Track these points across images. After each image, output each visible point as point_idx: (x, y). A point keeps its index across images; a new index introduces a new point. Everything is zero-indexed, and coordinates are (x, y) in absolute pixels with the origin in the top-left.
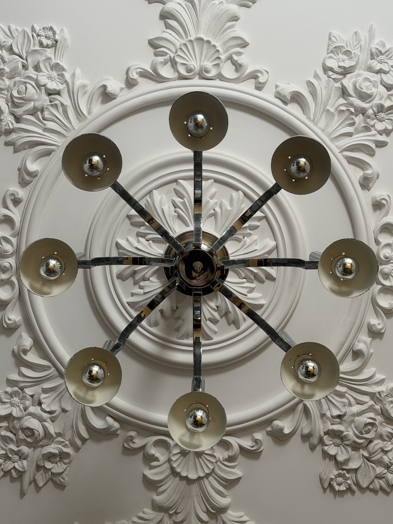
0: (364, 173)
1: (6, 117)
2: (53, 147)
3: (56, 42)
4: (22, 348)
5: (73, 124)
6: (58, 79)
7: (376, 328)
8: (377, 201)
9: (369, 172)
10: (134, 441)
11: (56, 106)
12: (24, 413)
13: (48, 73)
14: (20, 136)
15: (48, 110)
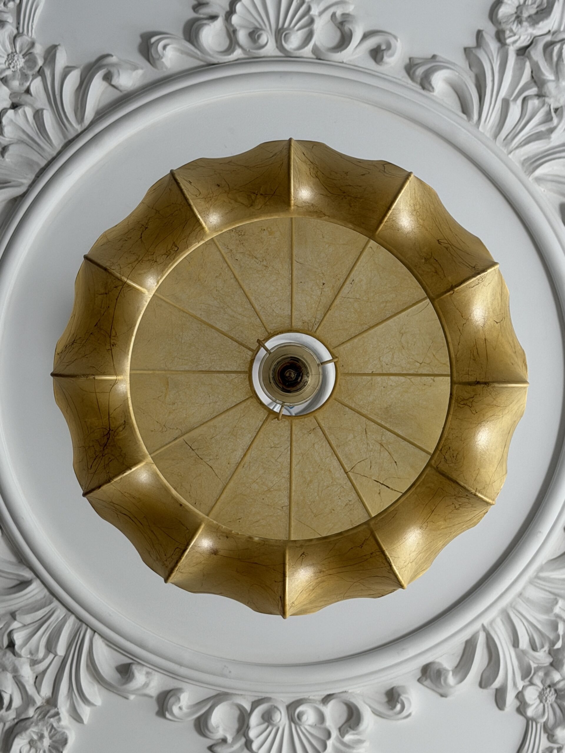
0: (447, 671)
4: (114, 70)
7: (173, 704)
8: (399, 695)
9: (451, 679)
11: (548, 118)
14: (492, 56)
15: (541, 105)
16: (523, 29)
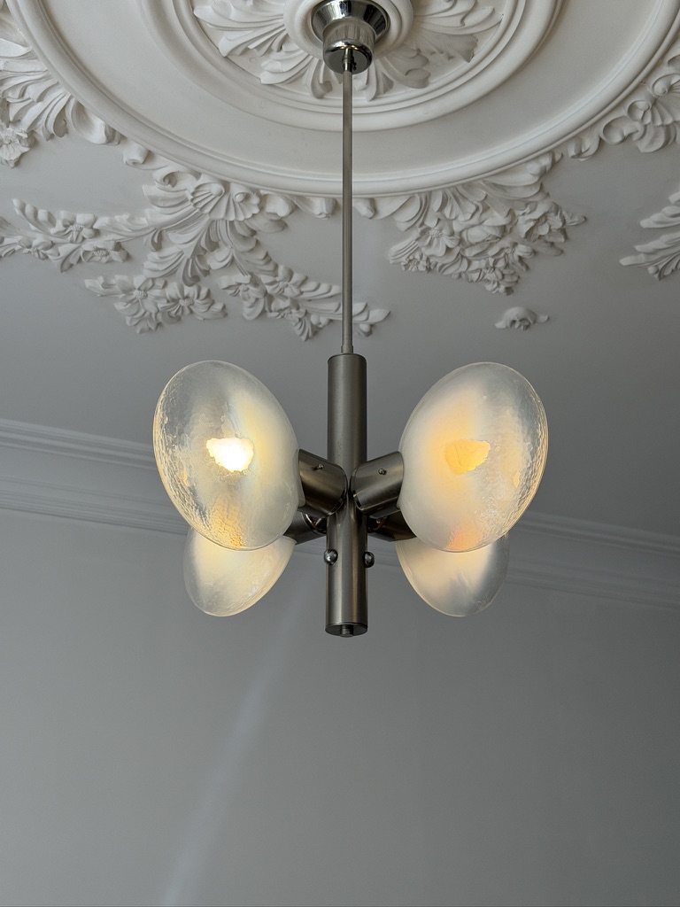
2: (72, 102)
5: (40, 69)
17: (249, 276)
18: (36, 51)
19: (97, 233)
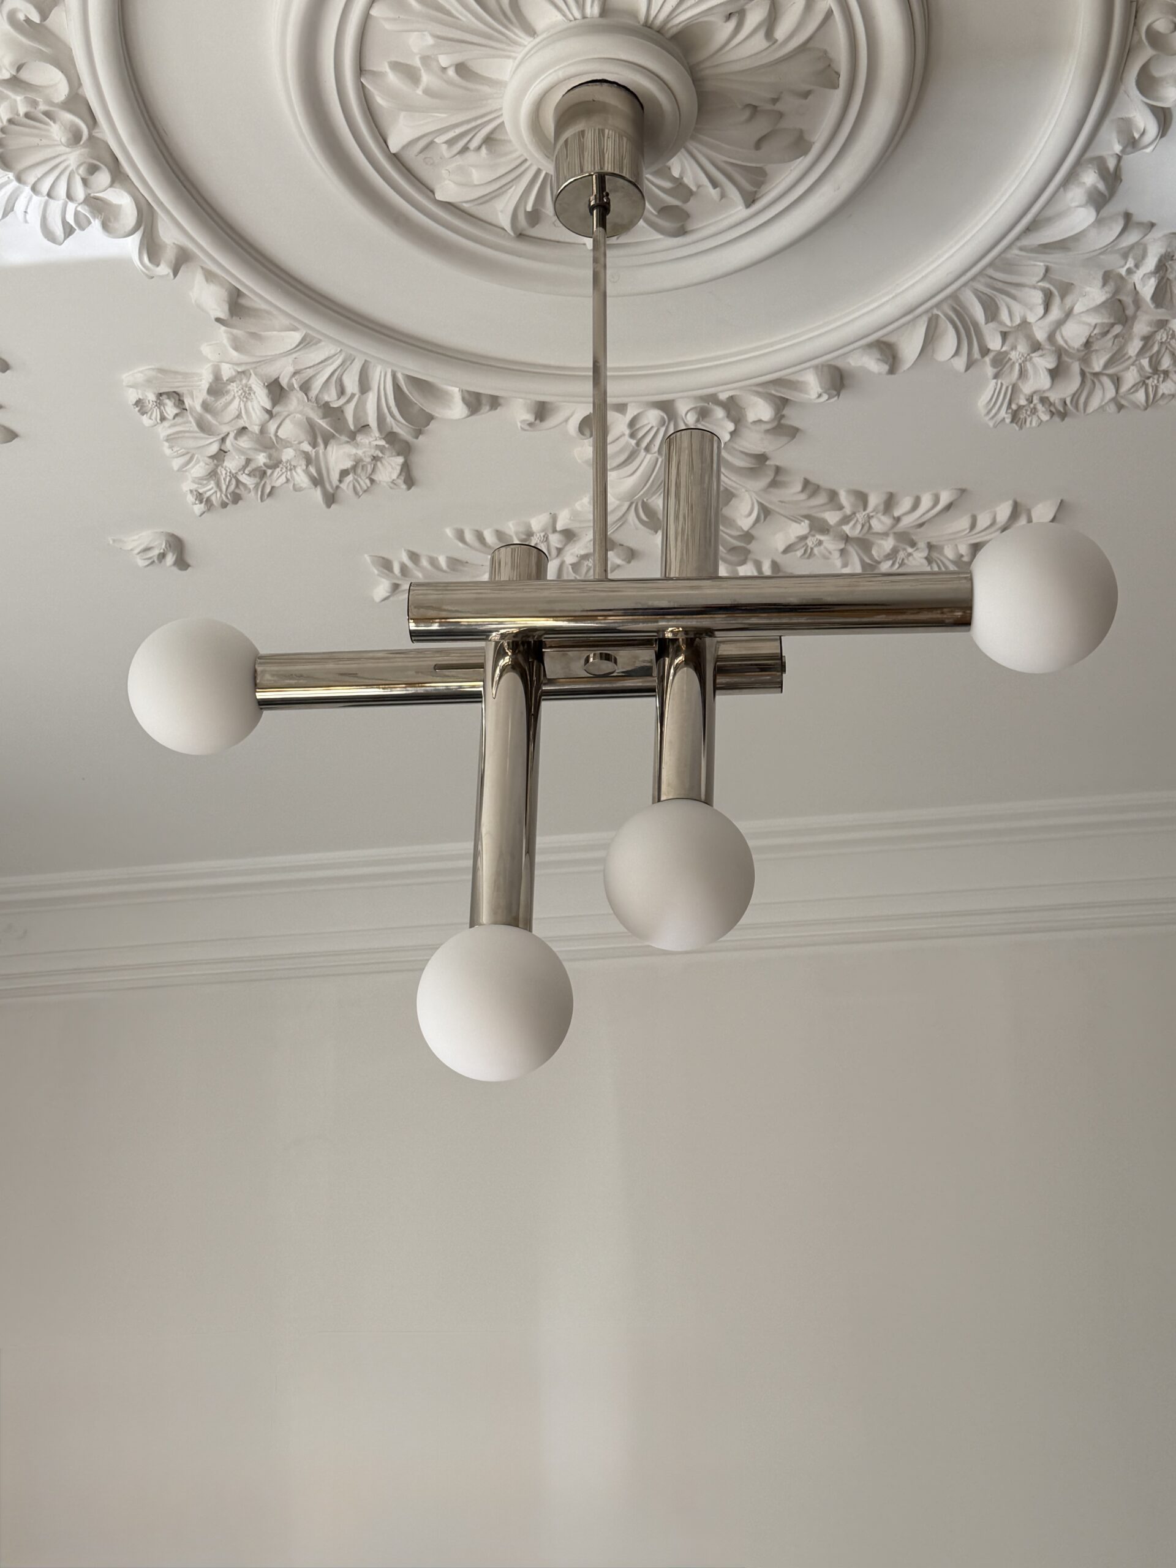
1: (364, 452)
2: (400, 376)
3: (161, 394)
5: (333, 352)
6: (241, 380)
10: (1137, 136)
11: (305, 387)
12: (1047, 346)
13: (237, 401)
14: (398, 426)
15: (320, 396)
16: (370, 454)
17: (807, 522)
18: (311, 332)
19: (569, 535)
